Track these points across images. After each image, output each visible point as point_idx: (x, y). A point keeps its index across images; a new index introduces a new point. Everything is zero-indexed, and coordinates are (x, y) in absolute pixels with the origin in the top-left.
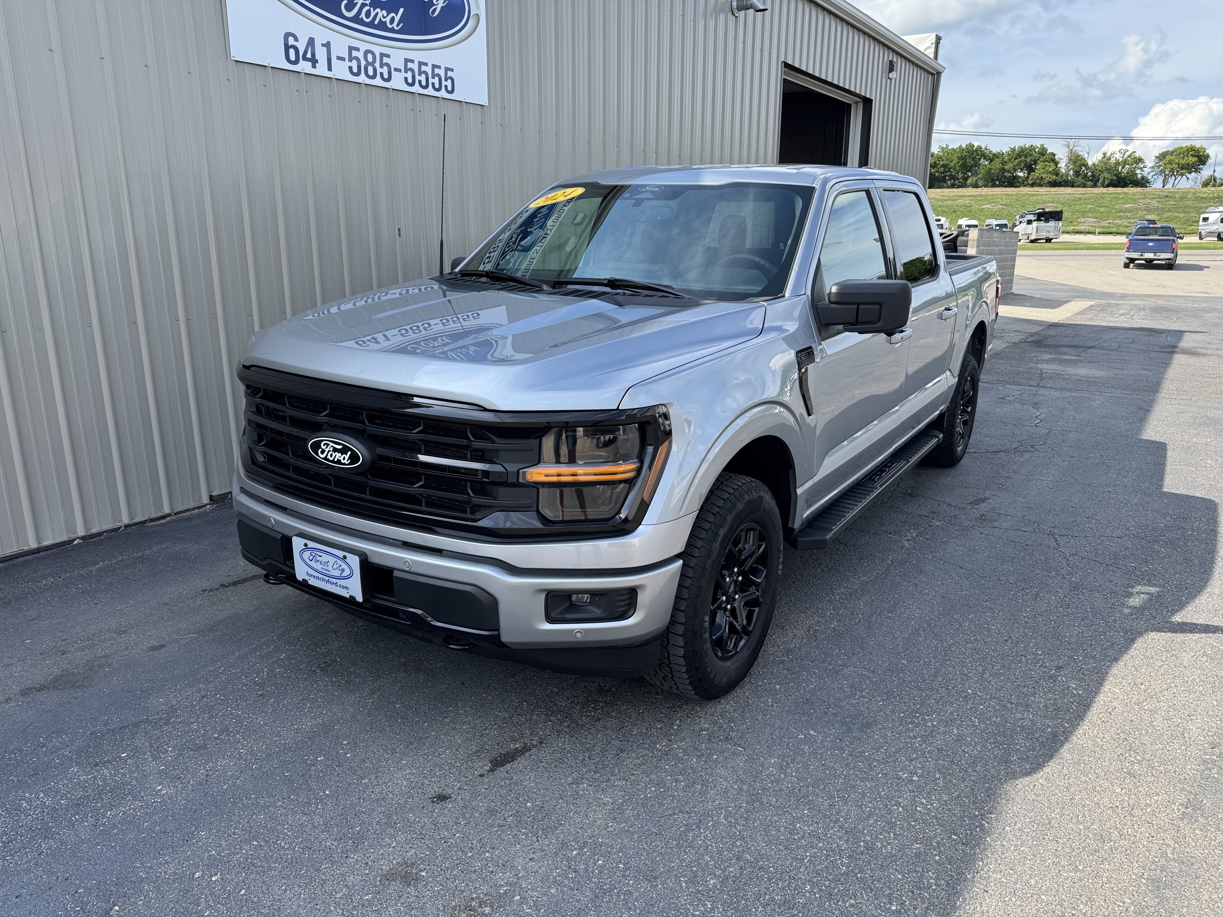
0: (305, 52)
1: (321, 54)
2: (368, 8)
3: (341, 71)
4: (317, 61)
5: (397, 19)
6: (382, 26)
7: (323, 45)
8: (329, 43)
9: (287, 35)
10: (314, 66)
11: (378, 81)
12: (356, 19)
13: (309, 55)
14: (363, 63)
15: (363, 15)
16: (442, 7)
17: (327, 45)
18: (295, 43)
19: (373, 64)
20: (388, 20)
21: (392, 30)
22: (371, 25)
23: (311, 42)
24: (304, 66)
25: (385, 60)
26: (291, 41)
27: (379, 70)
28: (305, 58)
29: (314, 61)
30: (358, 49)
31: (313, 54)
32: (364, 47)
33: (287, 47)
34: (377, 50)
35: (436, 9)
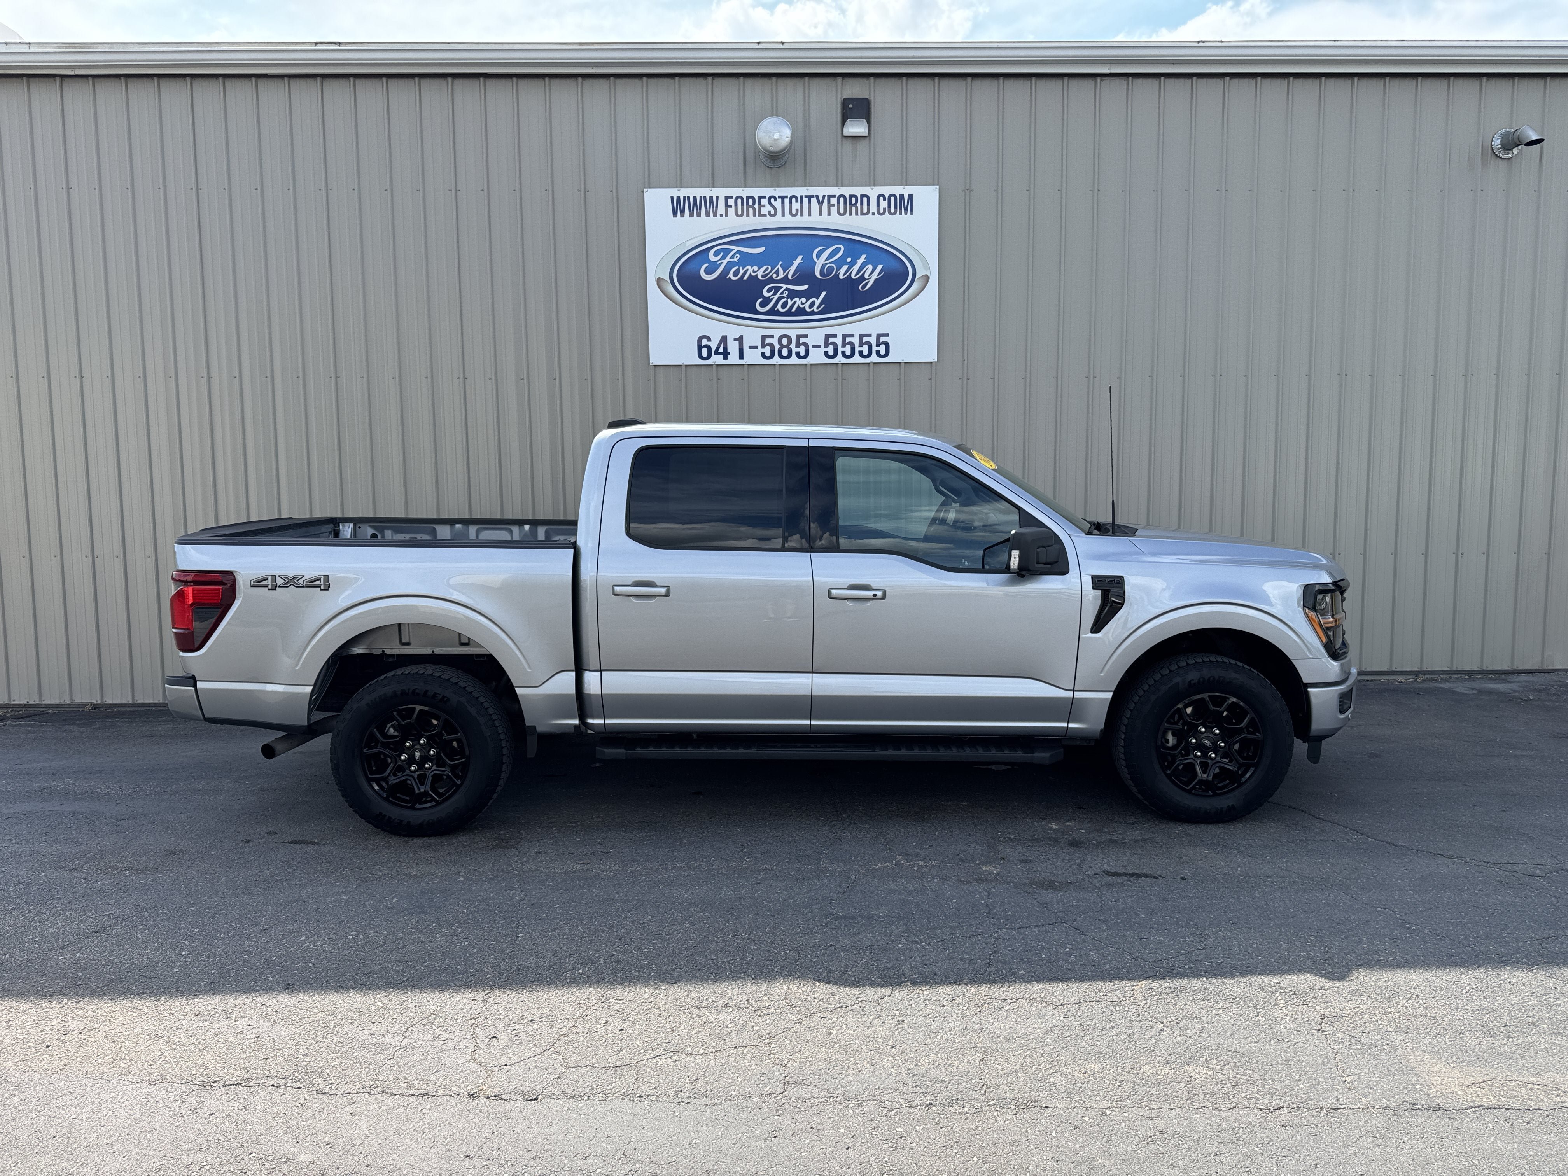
0: (718, 348)
1: (733, 347)
2: (785, 299)
3: (753, 357)
4: (729, 354)
5: (818, 302)
6: (801, 311)
7: (735, 340)
8: (741, 337)
9: (700, 339)
10: (725, 358)
11: (794, 360)
12: (772, 312)
13: (721, 350)
14: (777, 347)
15: (779, 307)
16: (876, 280)
17: (740, 339)
18: (709, 343)
19: (788, 346)
20: (807, 305)
21: (813, 313)
22: (789, 313)
23: (724, 339)
24: (717, 360)
25: (802, 340)
26: (704, 342)
27: (794, 350)
28: (717, 353)
29: (726, 354)
30: (772, 337)
31: (725, 349)
32: (777, 333)
33: (700, 348)
34: (793, 334)
35: (868, 282)
